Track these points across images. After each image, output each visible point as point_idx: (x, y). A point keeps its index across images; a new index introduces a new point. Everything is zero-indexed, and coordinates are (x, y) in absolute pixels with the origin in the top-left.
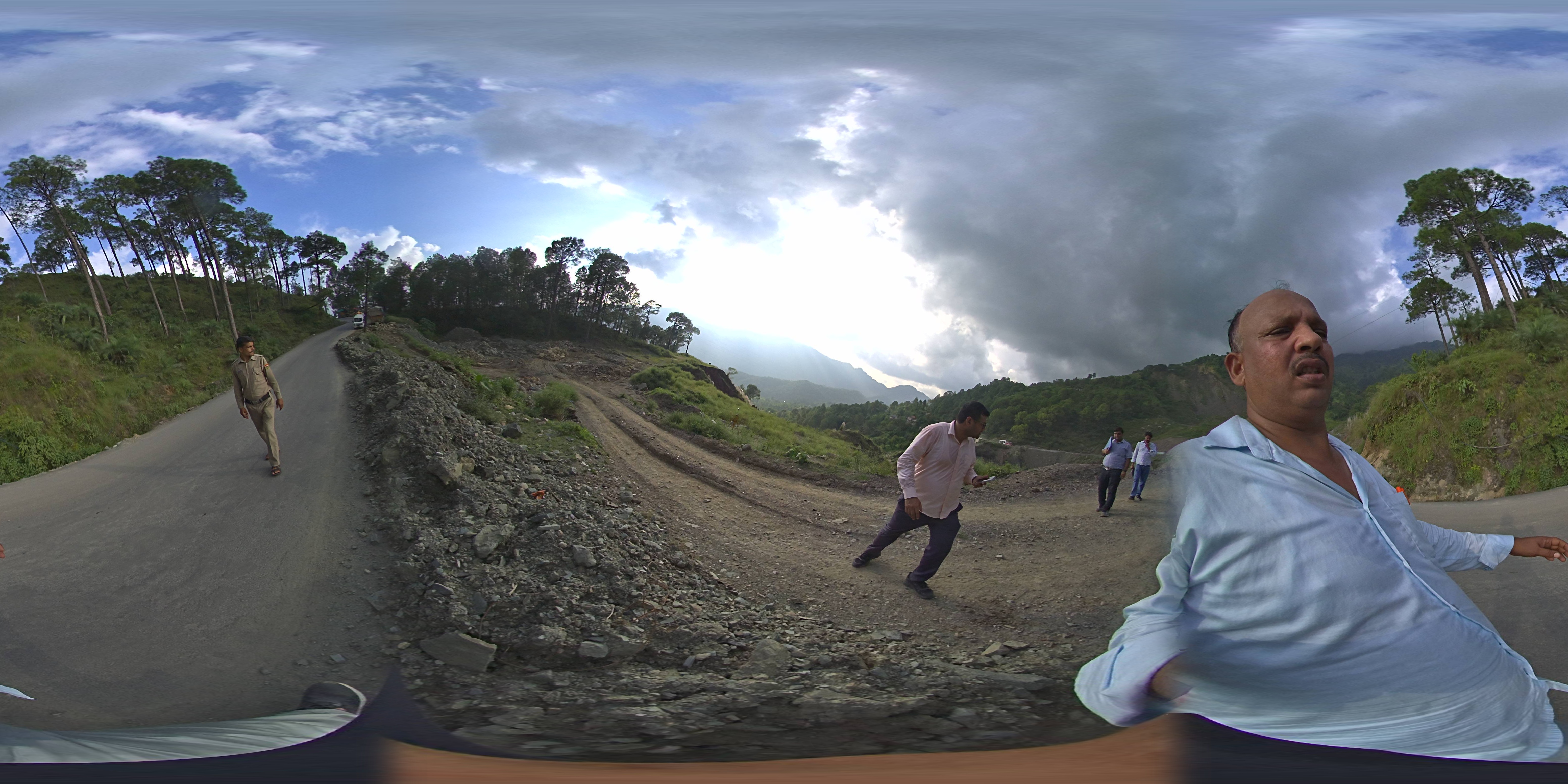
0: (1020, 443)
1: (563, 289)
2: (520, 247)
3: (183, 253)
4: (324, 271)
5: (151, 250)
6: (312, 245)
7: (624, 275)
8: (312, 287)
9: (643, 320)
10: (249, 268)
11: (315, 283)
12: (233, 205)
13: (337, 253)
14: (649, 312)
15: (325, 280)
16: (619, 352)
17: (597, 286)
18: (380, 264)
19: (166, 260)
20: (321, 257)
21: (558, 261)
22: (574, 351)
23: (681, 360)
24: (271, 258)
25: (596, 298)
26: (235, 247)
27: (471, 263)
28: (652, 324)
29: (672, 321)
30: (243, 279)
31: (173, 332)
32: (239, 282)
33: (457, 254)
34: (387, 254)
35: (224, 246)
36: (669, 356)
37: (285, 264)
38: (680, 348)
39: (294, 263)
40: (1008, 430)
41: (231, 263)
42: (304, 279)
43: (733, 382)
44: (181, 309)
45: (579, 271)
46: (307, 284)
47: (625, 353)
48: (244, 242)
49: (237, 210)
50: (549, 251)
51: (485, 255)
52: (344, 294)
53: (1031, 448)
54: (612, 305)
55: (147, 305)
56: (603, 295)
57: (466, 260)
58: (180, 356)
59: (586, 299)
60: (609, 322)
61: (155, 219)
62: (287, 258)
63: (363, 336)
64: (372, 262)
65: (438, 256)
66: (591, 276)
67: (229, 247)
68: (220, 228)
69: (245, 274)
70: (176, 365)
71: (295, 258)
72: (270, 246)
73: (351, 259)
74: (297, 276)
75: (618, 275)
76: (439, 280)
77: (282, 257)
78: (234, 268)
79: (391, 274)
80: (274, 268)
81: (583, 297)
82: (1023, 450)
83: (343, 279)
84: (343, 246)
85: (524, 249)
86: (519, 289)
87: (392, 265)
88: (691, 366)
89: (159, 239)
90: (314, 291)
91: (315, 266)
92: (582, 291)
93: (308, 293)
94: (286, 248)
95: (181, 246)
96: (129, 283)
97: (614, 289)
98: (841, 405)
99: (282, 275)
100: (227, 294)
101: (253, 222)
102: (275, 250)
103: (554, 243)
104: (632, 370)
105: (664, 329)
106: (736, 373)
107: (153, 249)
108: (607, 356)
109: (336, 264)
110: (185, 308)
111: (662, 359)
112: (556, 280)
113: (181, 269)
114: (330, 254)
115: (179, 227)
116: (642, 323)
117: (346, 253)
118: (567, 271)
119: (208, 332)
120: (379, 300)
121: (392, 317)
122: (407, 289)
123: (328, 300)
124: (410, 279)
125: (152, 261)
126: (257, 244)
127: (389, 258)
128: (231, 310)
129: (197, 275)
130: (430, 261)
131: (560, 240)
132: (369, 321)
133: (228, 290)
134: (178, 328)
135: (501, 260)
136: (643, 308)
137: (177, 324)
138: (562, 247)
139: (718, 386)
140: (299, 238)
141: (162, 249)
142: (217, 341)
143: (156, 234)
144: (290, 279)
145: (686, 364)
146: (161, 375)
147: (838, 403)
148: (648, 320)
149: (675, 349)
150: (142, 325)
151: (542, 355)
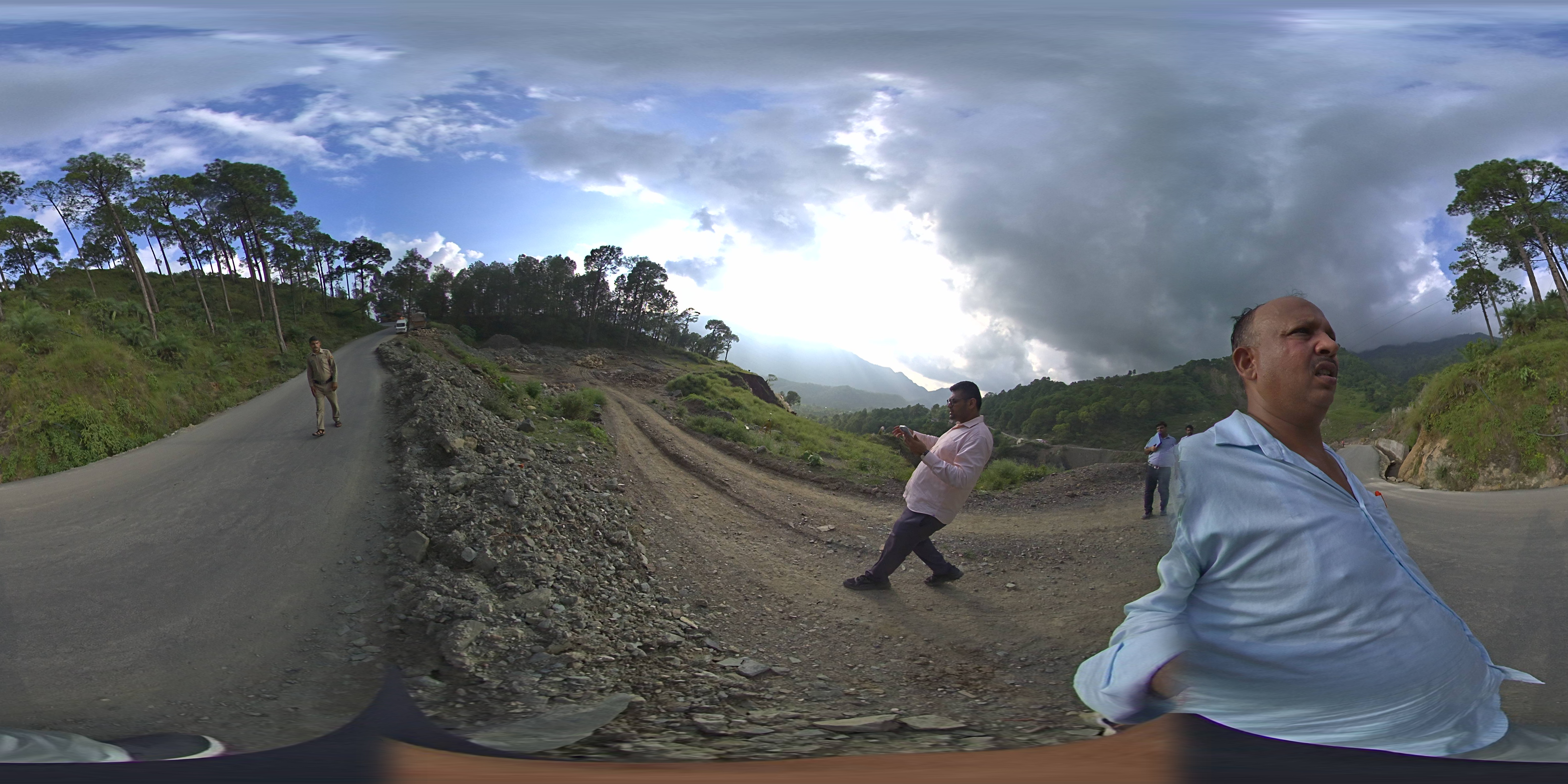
0: (1062, 443)
1: (603, 297)
2: (560, 255)
3: (230, 253)
4: (368, 276)
5: (198, 249)
6: (357, 250)
7: (662, 283)
8: (356, 291)
9: (682, 328)
10: (295, 270)
11: (359, 287)
12: (283, 209)
13: (381, 258)
14: (688, 320)
15: (369, 285)
16: (658, 359)
17: (635, 294)
18: (423, 271)
19: (213, 260)
20: (365, 262)
21: (597, 270)
22: (612, 359)
23: (719, 367)
24: (317, 262)
25: (635, 306)
26: (281, 250)
27: (512, 271)
28: (690, 332)
29: (711, 329)
30: (288, 282)
31: (219, 331)
32: (284, 284)
33: (498, 261)
34: (430, 261)
35: (270, 249)
36: (708, 364)
37: (330, 268)
38: (720, 355)
39: (339, 267)
40: (1049, 430)
41: (277, 265)
42: (348, 283)
43: (772, 388)
44: (227, 309)
45: (618, 279)
46: (351, 288)
47: (664, 361)
48: (291, 245)
49: (286, 214)
50: (589, 260)
51: (526, 263)
52: (387, 299)
53: (1073, 447)
54: (650, 313)
55: (194, 303)
56: (642, 303)
57: (507, 267)
58: (226, 355)
59: (625, 307)
60: (648, 330)
61: (205, 220)
62: (332, 262)
63: (405, 340)
64: (416, 269)
65: (480, 264)
66: (629, 284)
67: (276, 249)
68: (269, 231)
69: (291, 276)
70: (222, 364)
71: (340, 262)
72: (316, 250)
73: (395, 265)
74: (342, 280)
75: (657, 283)
76: (480, 287)
77: (327, 260)
78: (279, 270)
79: (434, 280)
80: (319, 271)
81: (622, 304)
82: (1065, 450)
83: (386, 284)
84: (387, 252)
85: (563, 257)
86: (559, 296)
87: (435, 272)
88: (729, 372)
89: (207, 239)
90: (357, 295)
91: (359, 271)
92: (621, 299)
93: (352, 297)
94: (332, 252)
95: (229, 246)
96: (176, 281)
97: (653, 297)
98: (882, 409)
99: (327, 279)
100: (273, 296)
101: (301, 225)
102: (320, 254)
103: (593, 251)
104: (669, 377)
105: (703, 336)
106: (776, 379)
107: (201, 249)
108: (645, 363)
109: (380, 269)
110: (231, 308)
111: (700, 366)
112: (595, 288)
113: (227, 269)
114: (374, 259)
115: (227, 228)
116: (681, 331)
117: (391, 259)
118: (606, 279)
119: (254, 333)
120: (423, 306)
121: (434, 323)
122: (449, 296)
123: (371, 305)
124: (452, 286)
125: (199, 261)
126: (304, 248)
127: (433, 265)
128: (276, 312)
129: (243, 276)
130: (471, 267)
131: (599, 248)
132: (411, 327)
133: (275, 292)
134: (224, 327)
135: (541, 268)
136: (682, 315)
137: (223, 324)
138: (600, 256)
139: (755, 392)
140: (345, 243)
141: (209, 249)
142: (262, 342)
143: (206, 234)
144: (334, 283)
145: (723, 371)
146: (208, 372)
147: (879, 408)
148: (686, 327)
149: (714, 356)
150: (189, 323)
151: (580, 362)
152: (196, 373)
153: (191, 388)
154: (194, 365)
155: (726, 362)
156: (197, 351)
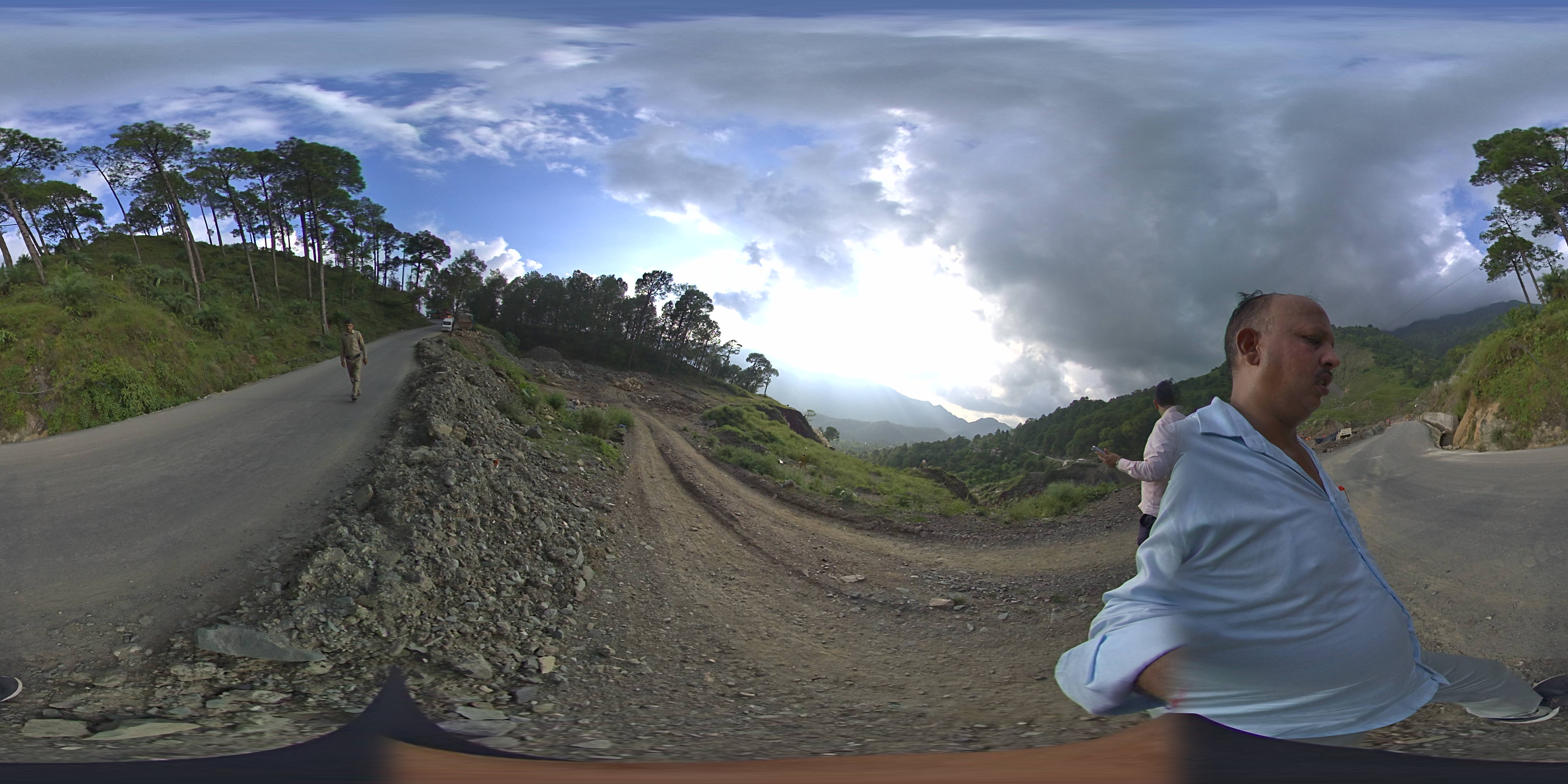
4: (424, 270)
6: (418, 243)
7: (707, 313)
8: (410, 284)
9: (724, 361)
11: (414, 280)
12: (351, 193)
13: (441, 254)
14: (729, 351)
15: (424, 279)
16: (697, 389)
17: (681, 321)
18: (478, 274)
20: (425, 257)
21: (646, 294)
22: (650, 384)
23: (759, 401)
24: (374, 249)
25: (679, 334)
27: (565, 285)
28: (731, 365)
29: (751, 362)
31: (265, 307)
34: (487, 264)
36: (747, 397)
37: (387, 257)
38: (759, 389)
39: (397, 258)
41: (333, 248)
42: (404, 275)
43: (811, 424)
44: (275, 285)
45: (666, 305)
46: (406, 280)
47: (702, 390)
48: (351, 230)
49: (352, 199)
50: (640, 283)
51: (580, 279)
52: (439, 297)
54: (694, 343)
55: (242, 276)
56: (686, 331)
57: (562, 281)
58: (268, 330)
59: (670, 334)
60: (690, 360)
61: (266, 195)
62: (390, 252)
64: (471, 270)
65: (536, 274)
66: (677, 311)
67: (335, 232)
69: (345, 260)
70: (262, 338)
71: (399, 253)
72: (376, 238)
73: (452, 263)
74: (397, 271)
75: (702, 312)
76: (532, 297)
77: (386, 250)
79: (487, 284)
80: (375, 259)
81: (667, 331)
83: (441, 281)
84: (447, 249)
86: (607, 317)
87: (490, 276)
88: (769, 407)
89: (265, 214)
90: (411, 288)
91: (417, 264)
92: (667, 326)
93: (405, 289)
94: (392, 241)
96: (226, 253)
97: (698, 326)
98: (922, 443)
99: (382, 268)
100: (323, 277)
101: (366, 211)
102: (380, 242)
104: (706, 407)
105: (743, 370)
106: (815, 414)
107: (257, 223)
108: (684, 392)
109: (438, 265)
110: (279, 285)
111: (738, 398)
112: (643, 312)
114: (434, 255)
115: (288, 205)
116: (723, 363)
117: (449, 257)
119: (299, 311)
120: (471, 308)
121: (480, 326)
122: (500, 301)
123: (423, 300)
124: (504, 292)
126: (364, 234)
128: (324, 294)
130: (527, 276)
131: (651, 272)
132: (457, 326)
133: (325, 274)
134: (270, 302)
135: (594, 286)
136: (724, 347)
137: (269, 299)
138: (652, 280)
139: (793, 428)
140: (409, 234)
141: (266, 224)
142: (305, 321)
144: (388, 274)
145: (763, 405)
146: (248, 344)
147: (920, 442)
148: (728, 361)
149: (753, 389)
150: (234, 295)
151: (618, 383)
152: (235, 345)
153: (229, 358)
154: (235, 336)
155: (765, 396)
156: (239, 324)
